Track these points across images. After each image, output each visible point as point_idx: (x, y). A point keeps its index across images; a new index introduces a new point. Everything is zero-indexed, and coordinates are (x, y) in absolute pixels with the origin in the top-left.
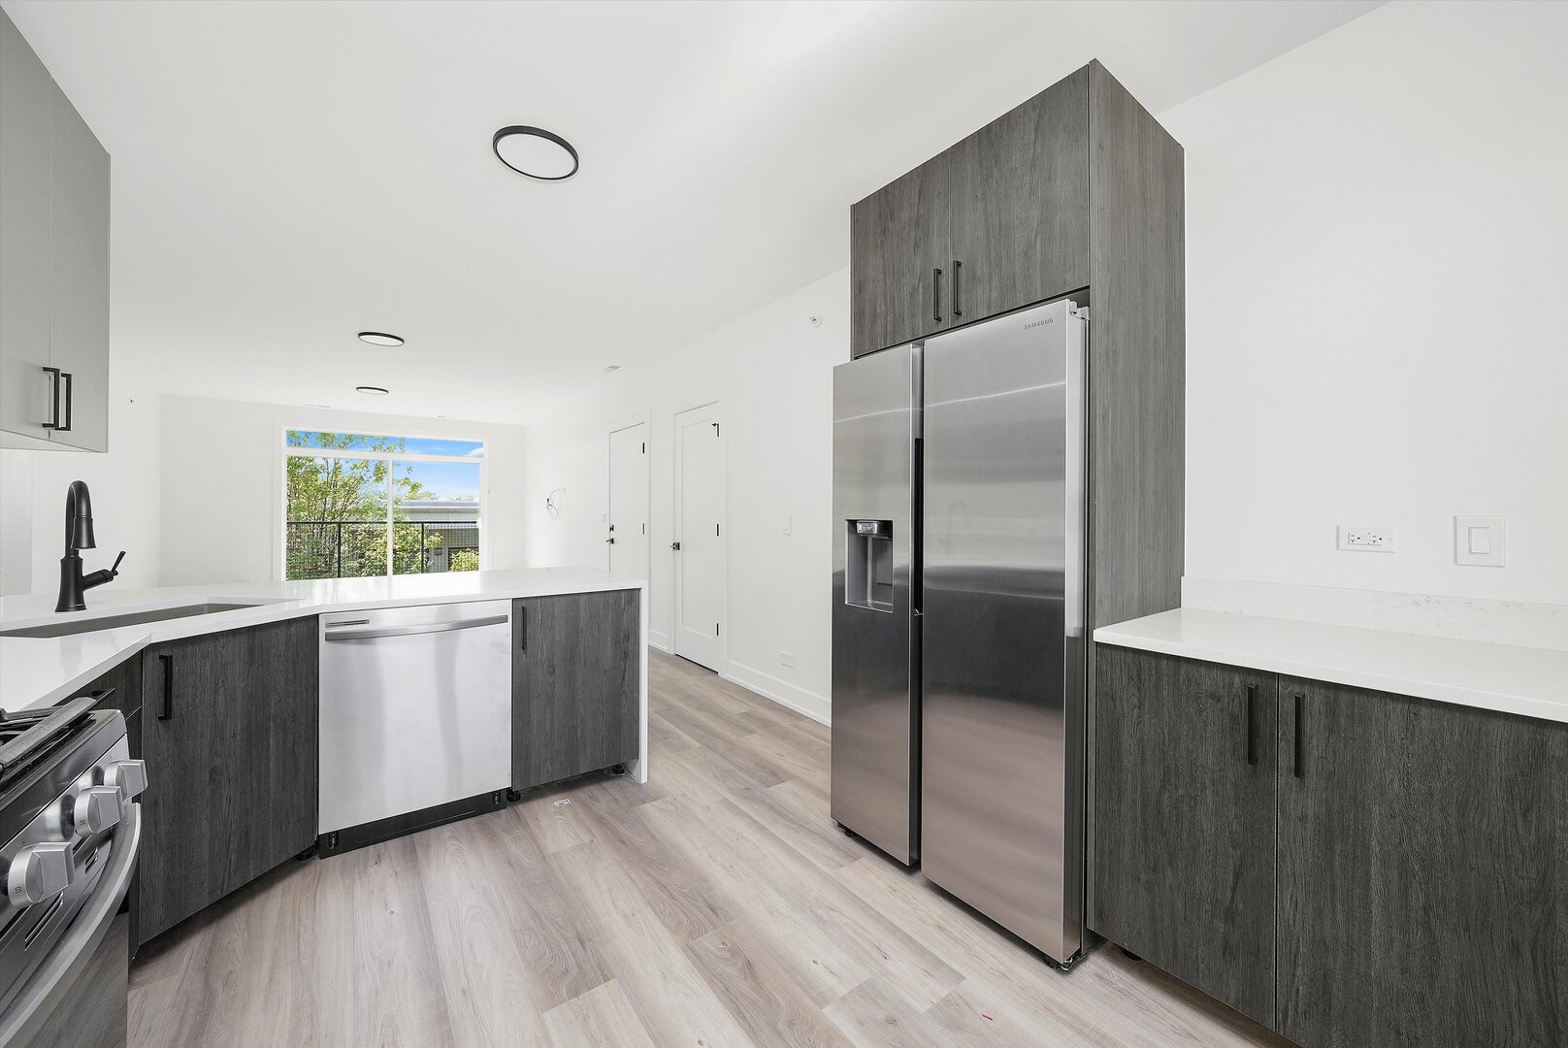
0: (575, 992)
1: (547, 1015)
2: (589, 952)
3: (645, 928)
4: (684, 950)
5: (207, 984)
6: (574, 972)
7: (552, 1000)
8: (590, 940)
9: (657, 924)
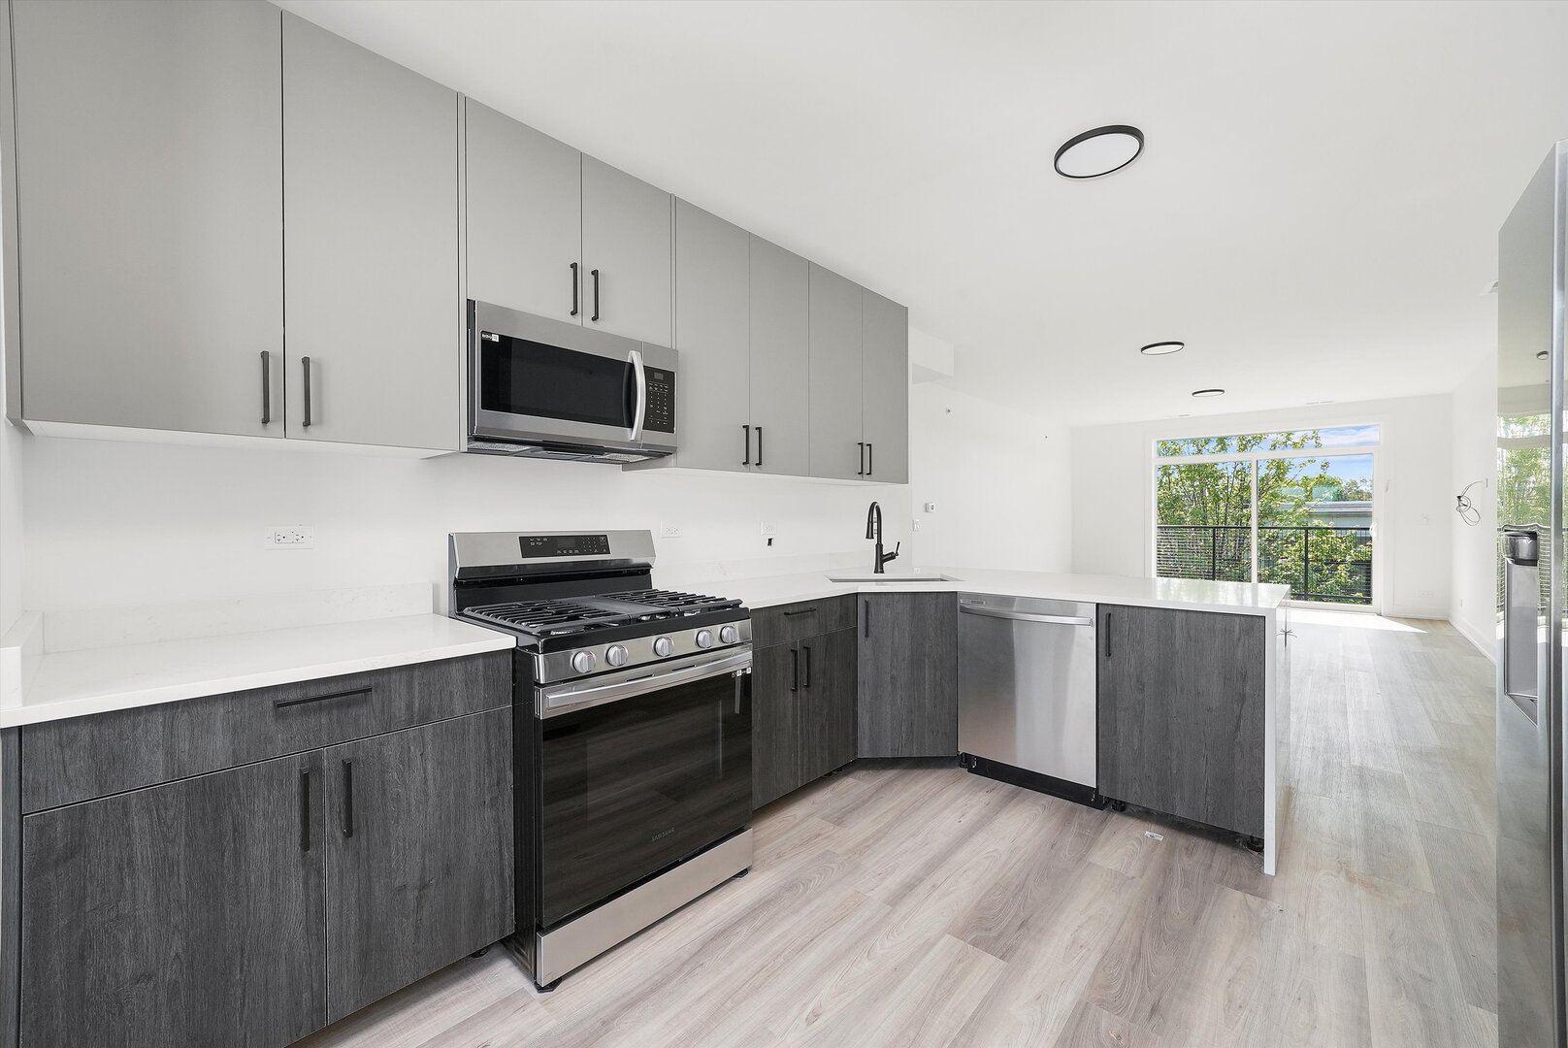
0: (975, 944)
1: (948, 936)
2: (1017, 934)
3: (1075, 962)
4: (1079, 1003)
5: (870, 797)
6: (993, 934)
7: (960, 933)
8: (1028, 929)
9: (1089, 969)
